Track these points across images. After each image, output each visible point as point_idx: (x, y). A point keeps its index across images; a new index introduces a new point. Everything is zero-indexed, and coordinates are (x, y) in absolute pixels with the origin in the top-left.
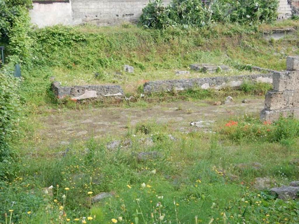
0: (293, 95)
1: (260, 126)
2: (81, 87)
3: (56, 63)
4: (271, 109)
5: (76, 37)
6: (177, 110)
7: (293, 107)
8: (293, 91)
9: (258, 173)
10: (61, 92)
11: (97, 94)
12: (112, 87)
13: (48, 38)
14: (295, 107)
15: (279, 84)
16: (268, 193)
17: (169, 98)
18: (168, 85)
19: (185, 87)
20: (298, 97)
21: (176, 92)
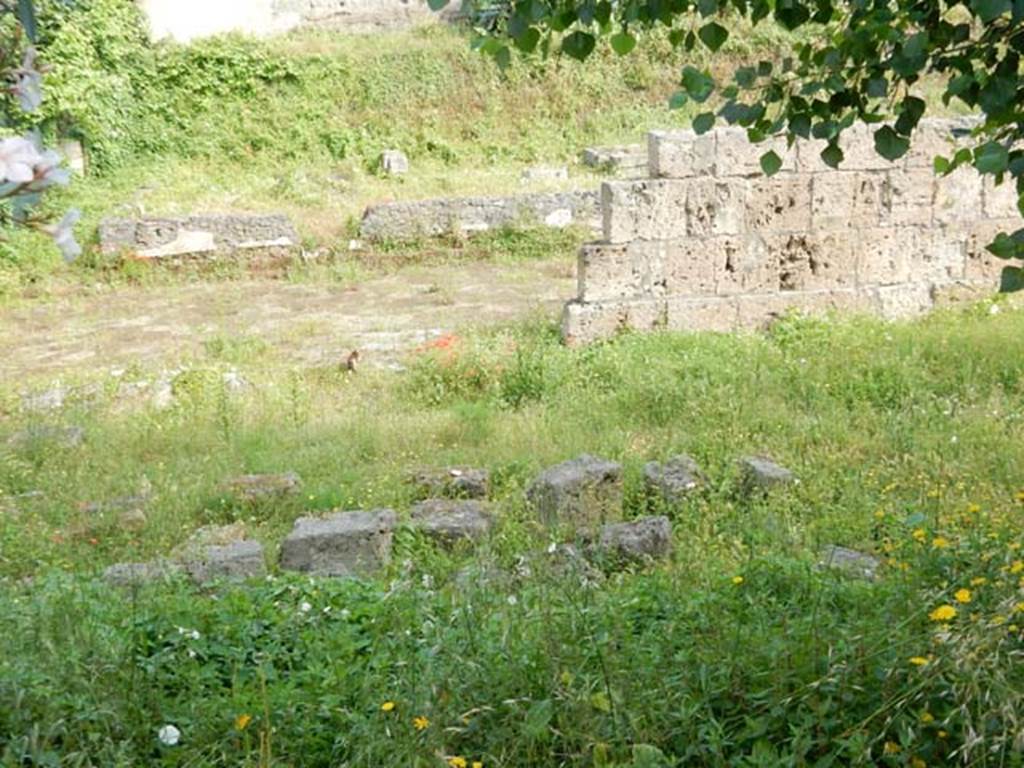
0: (663, 254)
2: (165, 221)
3: (201, 144)
4: (587, 299)
5: (267, 70)
7: (667, 293)
8: (662, 244)
10: (109, 236)
11: (216, 241)
12: (261, 219)
13: (187, 73)
14: (675, 294)
15: (612, 219)
18: (437, 215)
19: (494, 221)
20: (681, 261)
21: (463, 236)
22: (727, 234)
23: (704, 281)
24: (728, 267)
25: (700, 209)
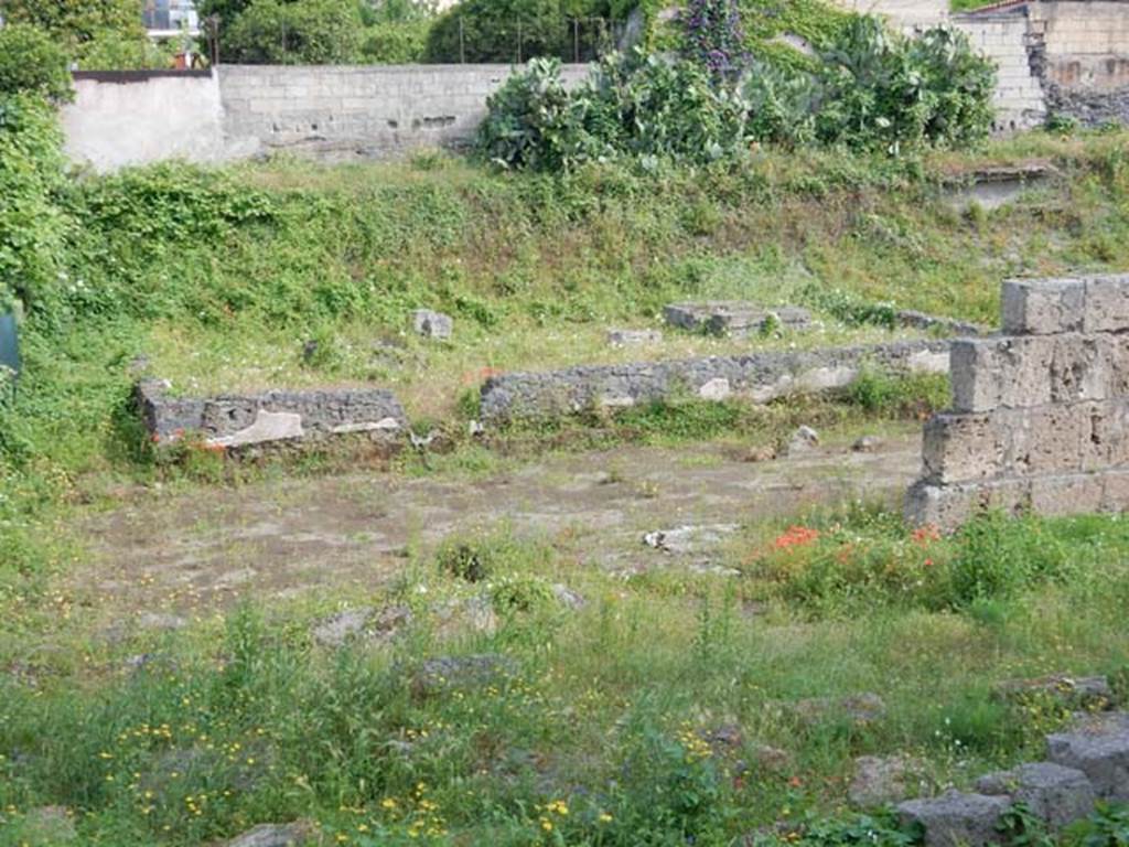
0: (1026, 424)
1: (898, 548)
2: (241, 399)
3: (160, 303)
4: (946, 479)
5: (236, 208)
6: (604, 482)
7: (1030, 471)
8: (1026, 412)
9: (868, 738)
10: (167, 420)
11: (304, 425)
12: (361, 396)
13: (131, 211)
14: (1038, 471)
15: (973, 385)
16: (887, 820)
17: (577, 435)
18: (573, 387)
19: (640, 395)
20: (1046, 432)
21: (603, 413)
22: (1093, 399)
23: (1069, 455)
24: (1094, 438)
25: (1067, 370)
